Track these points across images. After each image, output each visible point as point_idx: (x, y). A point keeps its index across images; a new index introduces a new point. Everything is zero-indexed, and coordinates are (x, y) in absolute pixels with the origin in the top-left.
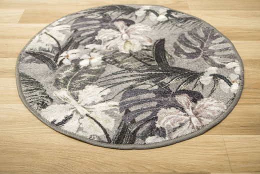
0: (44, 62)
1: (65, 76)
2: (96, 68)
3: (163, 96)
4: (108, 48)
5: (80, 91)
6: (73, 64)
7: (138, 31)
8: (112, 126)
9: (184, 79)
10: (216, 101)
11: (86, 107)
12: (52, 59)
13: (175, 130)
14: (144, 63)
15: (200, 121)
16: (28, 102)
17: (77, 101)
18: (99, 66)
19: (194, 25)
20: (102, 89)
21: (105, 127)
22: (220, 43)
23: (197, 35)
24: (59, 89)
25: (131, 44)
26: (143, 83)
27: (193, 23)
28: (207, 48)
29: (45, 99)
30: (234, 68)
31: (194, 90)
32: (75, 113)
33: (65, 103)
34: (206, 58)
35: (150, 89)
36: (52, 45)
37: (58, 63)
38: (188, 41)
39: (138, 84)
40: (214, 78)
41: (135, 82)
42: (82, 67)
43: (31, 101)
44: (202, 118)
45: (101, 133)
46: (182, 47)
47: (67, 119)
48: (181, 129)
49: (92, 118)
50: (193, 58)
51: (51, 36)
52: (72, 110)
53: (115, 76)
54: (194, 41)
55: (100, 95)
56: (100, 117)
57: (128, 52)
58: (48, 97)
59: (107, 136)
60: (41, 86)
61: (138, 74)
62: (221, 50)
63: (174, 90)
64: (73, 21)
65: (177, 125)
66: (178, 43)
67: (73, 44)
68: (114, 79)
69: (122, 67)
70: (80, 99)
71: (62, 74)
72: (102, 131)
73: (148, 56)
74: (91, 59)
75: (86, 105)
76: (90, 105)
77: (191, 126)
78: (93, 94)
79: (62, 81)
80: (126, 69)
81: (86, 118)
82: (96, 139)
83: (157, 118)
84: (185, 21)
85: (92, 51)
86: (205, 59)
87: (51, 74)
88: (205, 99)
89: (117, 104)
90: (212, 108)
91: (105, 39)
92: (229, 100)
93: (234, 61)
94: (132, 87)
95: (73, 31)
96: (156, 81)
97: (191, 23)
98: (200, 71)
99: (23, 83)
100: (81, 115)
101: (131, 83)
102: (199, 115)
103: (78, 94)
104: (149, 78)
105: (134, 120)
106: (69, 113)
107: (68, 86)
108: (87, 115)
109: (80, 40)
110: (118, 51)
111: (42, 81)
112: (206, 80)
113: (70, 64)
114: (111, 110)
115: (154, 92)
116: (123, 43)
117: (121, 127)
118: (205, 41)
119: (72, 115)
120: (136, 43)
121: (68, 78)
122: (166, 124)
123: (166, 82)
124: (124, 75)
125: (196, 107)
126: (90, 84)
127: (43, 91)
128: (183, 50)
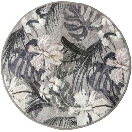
0: (42, 107)
1: (59, 103)
2: (63, 85)
3: (102, 69)
4: (50, 69)
5: (76, 102)
6: (53, 94)
7: (46, 44)
8: (105, 101)
9: (98, 51)
10: (120, 50)
11: (87, 105)
12: (42, 102)
13: (123, 79)
14: (74, 61)
15: (126, 65)
16: (68, 128)
17: (81, 107)
18: (62, 83)
19: (60, 10)
20: (80, 92)
21: (104, 104)
22: (85, 12)
23: (71, 17)
24: (68, 110)
25: (55, 56)
26: (88, 72)
27: (58, 8)
28: (84, 21)
29: (71, 120)
30: (106, 22)
31: (108, 53)
32: (88, 112)
33: (79, 113)
34: (91, 28)
35: (94, 71)
36: (28, 96)
37: (47, 101)
38: (72, 26)
39: (88, 74)
40: (107, 38)
41: (85, 75)
42: (58, 92)
43: (68, 127)
44: (125, 64)
45: (106, 108)
46: (75, 32)
47: (89, 117)
48: (124, 76)
49: (96, 107)
50: (87, 35)
51: (19, 92)
52: (86, 112)
53: (76, 81)
54: (75, 23)
55: (84, 95)
56: (97, 103)
57: (61, 63)
58: (70, 118)
59: (109, 106)
60: (60, 118)
61: (81, 69)
62: (90, 16)
63: (102, 62)
64: (11, 73)
65: (122, 76)
66: (70, 32)
67: (35, 85)
68: (77, 82)
69: (71, 73)
70: (81, 105)
71: (57, 103)
72: (105, 107)
73: (71, 55)
74: (54, 84)
75: (86, 104)
76: (87, 103)
77: (126, 71)
78: (81, 98)
79: (63, 106)
80: (74, 72)
81: (94, 109)
82: (108, 112)
83: (113, 81)
84: (53, 11)
85: (48, 79)
86: (92, 30)
87: (53, 108)
88: (116, 53)
89: (94, 91)
90: (123, 55)
91: (41, 66)
92: (123, 44)
93: (102, 18)
94: (88, 78)
95: (22, 78)
96: (91, 65)
97: (57, 9)
98: (98, 40)
99: (53, 125)
100: (91, 110)
101: (85, 76)
102: (123, 64)
103: (76, 104)
104: (87, 67)
105: (108, 91)
106: (87, 114)
107: (68, 105)
108: (93, 108)
109: (33, 79)
110: (57, 66)
111: (57, 115)
112: (105, 42)
113: (52, 96)
114: (96, 96)
115: (97, 71)
116: (51, 59)
117: (108, 98)
118: (78, 17)
119: (89, 114)
120: (56, 53)
121: (62, 102)
122: (118, 80)
123: (95, 61)
124: (77, 76)
125: (118, 61)
126: (73, 95)
127: (65, 118)
128: (77, 34)
